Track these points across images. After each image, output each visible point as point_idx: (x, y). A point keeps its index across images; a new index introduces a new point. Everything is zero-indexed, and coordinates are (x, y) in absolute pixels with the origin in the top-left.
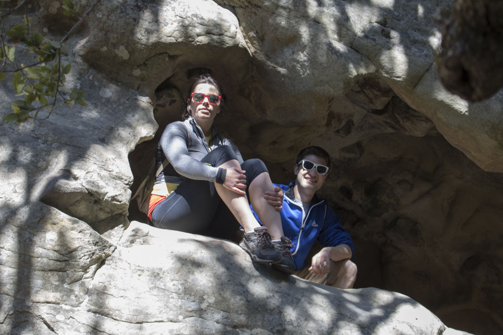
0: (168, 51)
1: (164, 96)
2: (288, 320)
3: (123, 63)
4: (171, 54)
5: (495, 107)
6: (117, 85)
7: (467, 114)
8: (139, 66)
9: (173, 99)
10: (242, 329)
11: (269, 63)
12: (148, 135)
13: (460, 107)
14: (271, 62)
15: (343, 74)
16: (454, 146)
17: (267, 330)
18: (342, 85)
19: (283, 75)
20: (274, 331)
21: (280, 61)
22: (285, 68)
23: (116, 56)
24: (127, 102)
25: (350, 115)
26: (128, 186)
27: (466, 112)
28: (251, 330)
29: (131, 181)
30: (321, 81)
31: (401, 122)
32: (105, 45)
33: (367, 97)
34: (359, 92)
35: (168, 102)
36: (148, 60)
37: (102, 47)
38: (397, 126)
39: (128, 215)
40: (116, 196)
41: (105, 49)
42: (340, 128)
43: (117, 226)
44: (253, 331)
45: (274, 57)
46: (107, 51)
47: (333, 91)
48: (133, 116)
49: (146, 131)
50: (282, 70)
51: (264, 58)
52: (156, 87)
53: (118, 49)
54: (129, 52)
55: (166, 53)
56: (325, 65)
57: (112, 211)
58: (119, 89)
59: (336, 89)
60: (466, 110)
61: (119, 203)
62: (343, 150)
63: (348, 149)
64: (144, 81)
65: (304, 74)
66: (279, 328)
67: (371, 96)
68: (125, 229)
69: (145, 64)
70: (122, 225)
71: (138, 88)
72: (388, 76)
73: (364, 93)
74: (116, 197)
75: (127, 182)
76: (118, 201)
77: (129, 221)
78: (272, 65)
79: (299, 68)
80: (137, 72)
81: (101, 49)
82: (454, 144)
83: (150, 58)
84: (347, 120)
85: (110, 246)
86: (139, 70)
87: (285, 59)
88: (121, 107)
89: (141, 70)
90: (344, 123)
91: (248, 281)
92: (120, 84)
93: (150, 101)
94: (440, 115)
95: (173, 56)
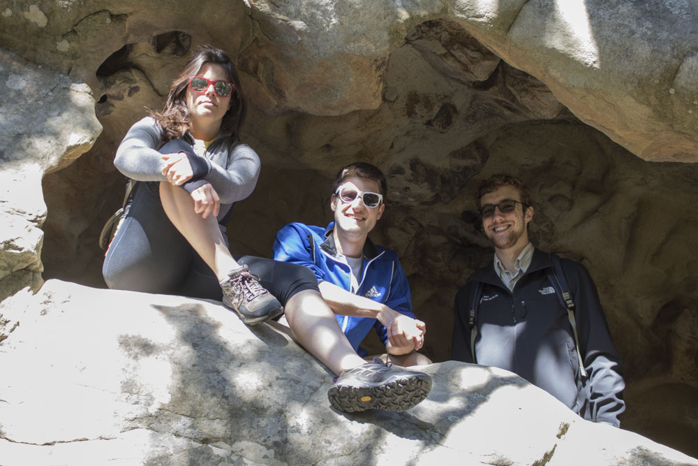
0: (107, 8)
1: (118, 82)
2: (292, 425)
3: (40, 33)
4: (115, 12)
5: (640, 50)
6: (36, 69)
7: (596, 66)
8: (64, 36)
9: (133, 85)
10: (218, 444)
11: (277, 15)
12: (81, 143)
13: (584, 56)
14: (280, 13)
15: (385, 18)
16: (587, 123)
17: (258, 443)
18: (386, 36)
19: (300, 32)
20: (270, 443)
21: (292, 9)
22: (302, 20)
23: (27, 22)
24: (50, 94)
25: (446, 97)
26: (36, 224)
27: (594, 62)
28: (231, 445)
29: (40, 215)
30: (354, 34)
31: (518, 98)
32: (7, 7)
33: (459, 61)
34: (445, 55)
35: (124, 90)
36: (76, 25)
37: (4, 10)
38: (514, 105)
39: (42, 269)
40: (13, 240)
41: (8, 12)
42: (433, 118)
43: (21, 288)
44: (233, 446)
45: (284, 4)
46: (11, 16)
47: (374, 47)
48: (59, 114)
49: (78, 137)
50: (299, 25)
51: (268, 8)
52: (97, 67)
53: (29, 11)
54: (46, 14)
55: (105, 11)
56: (357, 7)
57: (10, 266)
58: (38, 75)
59: (378, 44)
60: (595, 59)
61: (18, 252)
62: (454, 154)
63: (462, 153)
64: (76, 59)
65: (328, 26)
66: (278, 439)
67: (464, 59)
68: (35, 293)
69: (74, 32)
70: (28, 288)
71: (69, 71)
72: (463, 16)
73: (453, 56)
74: (12, 243)
75: (33, 218)
76: (16, 248)
77: (42, 280)
78: (281, 17)
79: (321, 17)
80: (64, 46)
81: (3, 14)
82: (586, 120)
83: (81, 21)
84: (441, 104)
85: (6, 322)
86: (66, 41)
87: (298, 5)
88: (41, 103)
89: (69, 42)
90: (436, 110)
91: (229, 363)
92: (40, 67)
93: (89, 90)
94: (553, 73)
95: (118, 16)
